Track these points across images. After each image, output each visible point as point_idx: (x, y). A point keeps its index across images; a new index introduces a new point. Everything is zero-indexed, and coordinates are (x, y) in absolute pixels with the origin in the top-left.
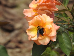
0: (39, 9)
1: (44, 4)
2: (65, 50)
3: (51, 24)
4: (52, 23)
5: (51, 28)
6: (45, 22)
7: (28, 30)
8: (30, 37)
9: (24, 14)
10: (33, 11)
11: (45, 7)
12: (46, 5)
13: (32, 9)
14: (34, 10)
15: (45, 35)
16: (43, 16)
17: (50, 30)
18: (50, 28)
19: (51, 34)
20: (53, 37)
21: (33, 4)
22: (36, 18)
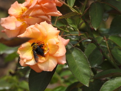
1: (38, 5)
2: (81, 77)
3: (56, 36)
5: (57, 43)
6: (45, 35)
8: (25, 60)
10: (16, 20)
11: (40, 11)
14: (17, 18)
15: (48, 55)
17: (56, 47)
18: (55, 43)
19: (57, 52)
22: (32, 29)
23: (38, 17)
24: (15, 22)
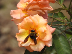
0: (30, 8)
3: (45, 26)
4: (46, 24)
5: (45, 31)
6: (37, 25)
7: (18, 35)
8: (21, 43)
9: (12, 16)
10: (22, 12)
12: (37, 4)
13: (21, 9)
14: (23, 10)
16: (35, 17)
17: (45, 34)
18: (43, 31)
19: (45, 38)
20: (48, 41)
21: (21, 3)
22: (27, 19)
23: (35, 11)
24: (20, 13)
